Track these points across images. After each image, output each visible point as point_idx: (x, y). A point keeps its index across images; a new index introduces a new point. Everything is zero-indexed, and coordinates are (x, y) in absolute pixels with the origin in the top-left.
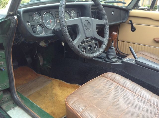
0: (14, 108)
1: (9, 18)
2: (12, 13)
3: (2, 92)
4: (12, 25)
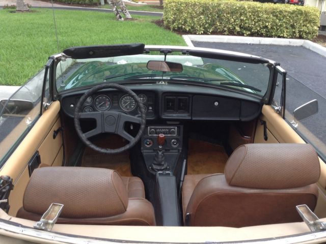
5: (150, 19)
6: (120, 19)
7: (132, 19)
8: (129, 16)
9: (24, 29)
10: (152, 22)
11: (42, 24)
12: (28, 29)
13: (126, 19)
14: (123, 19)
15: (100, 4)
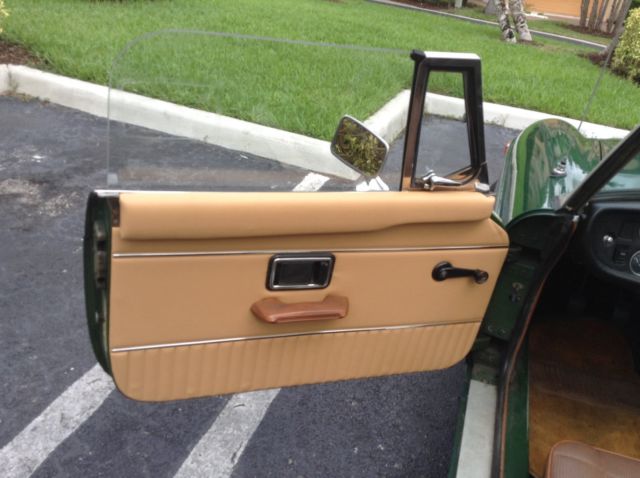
0: (488, 383)
1: (563, 215)
2: (570, 209)
3: (488, 339)
4: (564, 230)
5: (572, 49)
6: (508, 40)
7: (533, 43)
8: (527, 36)
9: (330, 29)
10: (581, 56)
11: (360, 26)
12: (336, 30)
13: (521, 41)
14: (514, 40)
15: (453, 5)
